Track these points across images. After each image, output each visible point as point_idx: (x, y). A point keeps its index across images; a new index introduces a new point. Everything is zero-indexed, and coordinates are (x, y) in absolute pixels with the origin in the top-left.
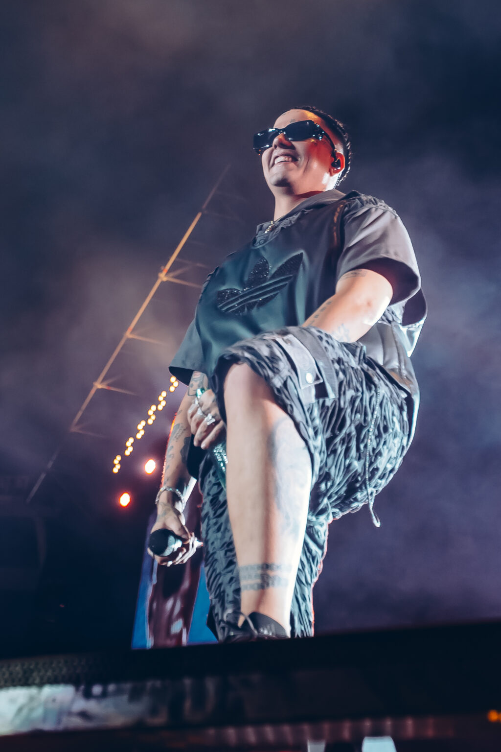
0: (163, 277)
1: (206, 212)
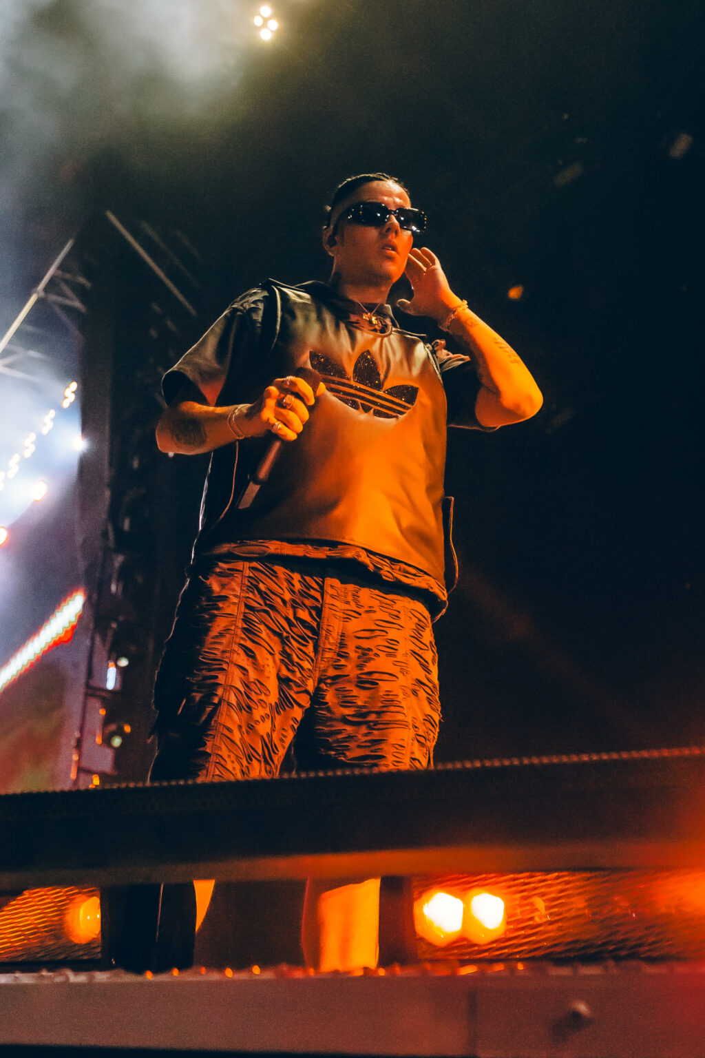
1: (42, 294)
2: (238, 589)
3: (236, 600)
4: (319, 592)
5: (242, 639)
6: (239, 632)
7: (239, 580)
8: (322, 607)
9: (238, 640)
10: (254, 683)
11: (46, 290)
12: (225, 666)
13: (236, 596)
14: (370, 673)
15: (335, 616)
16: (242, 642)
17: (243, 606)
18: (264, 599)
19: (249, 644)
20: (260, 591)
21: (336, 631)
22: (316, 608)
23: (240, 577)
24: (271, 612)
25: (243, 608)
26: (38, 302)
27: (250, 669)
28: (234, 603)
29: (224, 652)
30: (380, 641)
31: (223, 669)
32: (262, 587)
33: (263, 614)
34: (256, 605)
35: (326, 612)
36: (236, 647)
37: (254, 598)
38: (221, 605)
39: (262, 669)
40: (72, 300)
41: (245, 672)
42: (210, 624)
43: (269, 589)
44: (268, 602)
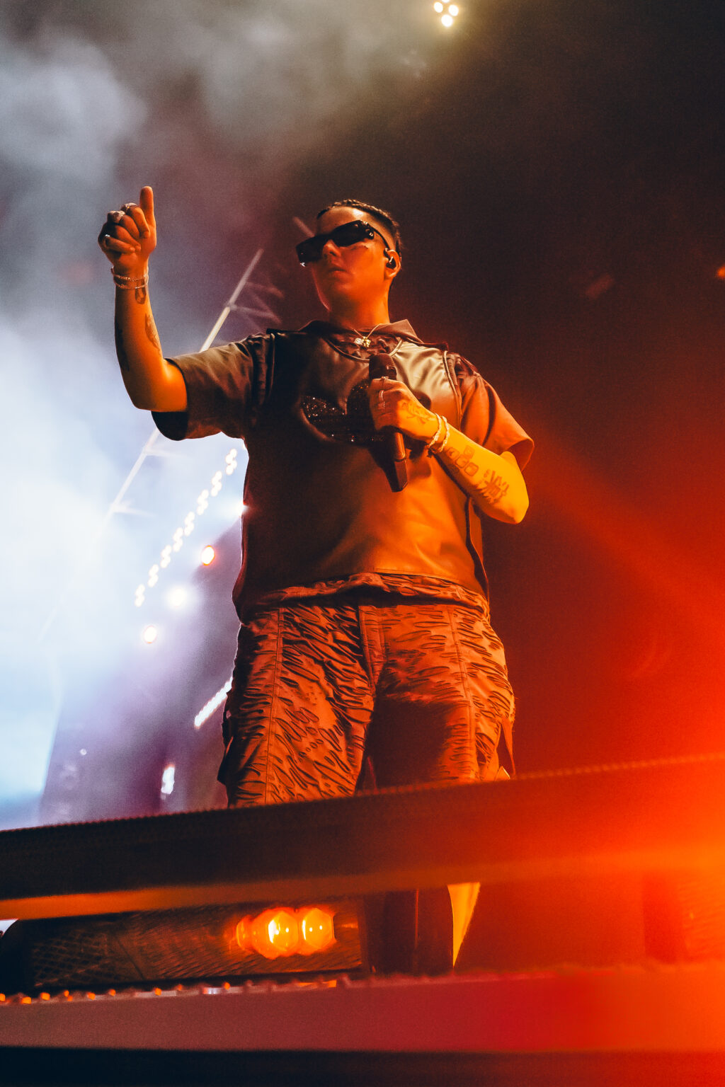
1: (235, 307)
2: (276, 627)
3: (274, 637)
4: (353, 611)
5: (283, 672)
6: (280, 666)
7: (276, 618)
8: (358, 626)
9: (279, 674)
10: (300, 712)
11: (237, 302)
12: (269, 700)
13: (274, 633)
14: (421, 673)
15: (372, 629)
16: (284, 676)
17: (281, 641)
18: (301, 630)
19: (291, 676)
20: (295, 624)
21: (379, 643)
22: (352, 628)
23: (277, 616)
24: (308, 641)
25: (281, 644)
26: (231, 314)
27: (294, 698)
28: (273, 641)
29: (267, 686)
30: (423, 641)
31: (267, 703)
32: (297, 619)
33: (302, 645)
34: (293, 638)
35: (364, 628)
36: (278, 682)
37: (292, 632)
38: (260, 644)
39: (307, 697)
40: (265, 311)
41: (290, 703)
42: (252, 664)
43: (305, 621)
44: (305, 632)
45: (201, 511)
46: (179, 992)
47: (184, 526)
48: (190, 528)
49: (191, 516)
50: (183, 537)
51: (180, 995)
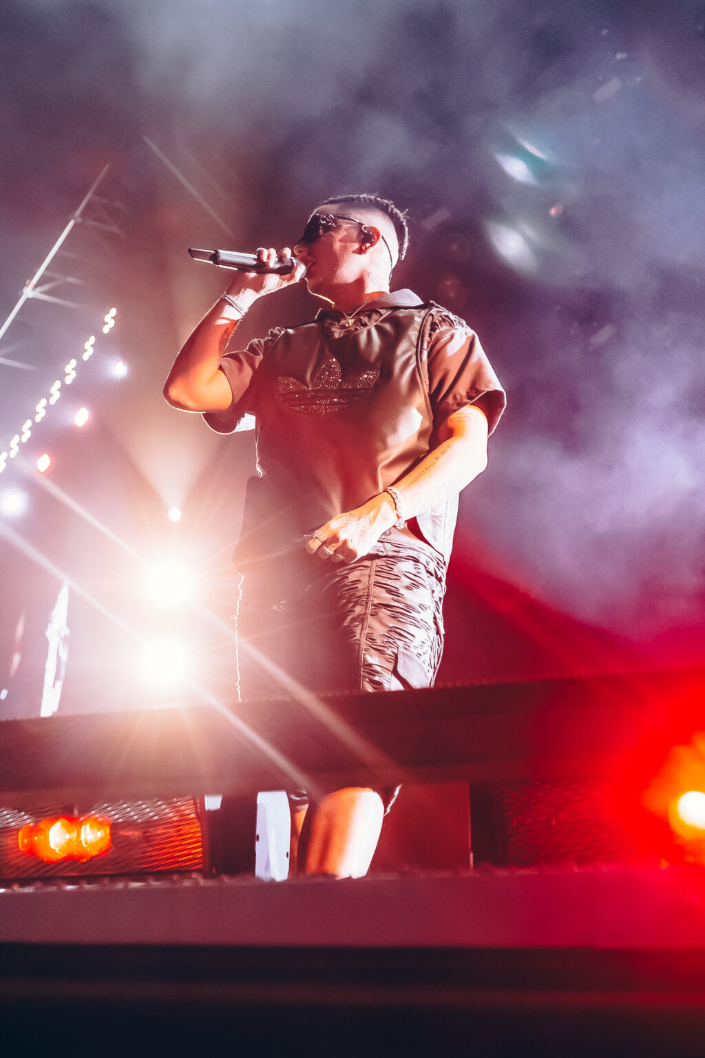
0: (29, 292)
1: (79, 220)
11: (83, 215)
45: (38, 419)
46: (37, 889)
47: (21, 434)
48: (27, 435)
49: (29, 423)
50: (20, 444)
51: (38, 892)
